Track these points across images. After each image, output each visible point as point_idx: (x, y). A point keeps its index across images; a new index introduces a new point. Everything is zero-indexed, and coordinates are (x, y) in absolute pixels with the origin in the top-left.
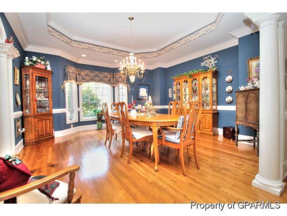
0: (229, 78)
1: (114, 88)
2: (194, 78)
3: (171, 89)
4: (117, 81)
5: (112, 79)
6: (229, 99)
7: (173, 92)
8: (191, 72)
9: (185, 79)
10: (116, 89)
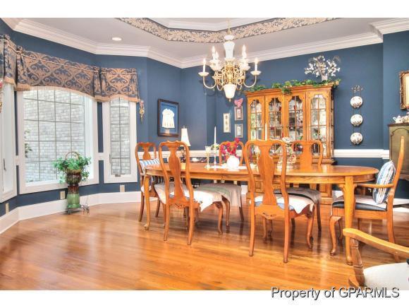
0: (356, 101)
1: (100, 104)
2: (295, 95)
3: (228, 115)
4: (109, 88)
5: (97, 82)
6: (356, 137)
7: (233, 122)
8: (288, 85)
9: (274, 97)
10: (105, 107)
